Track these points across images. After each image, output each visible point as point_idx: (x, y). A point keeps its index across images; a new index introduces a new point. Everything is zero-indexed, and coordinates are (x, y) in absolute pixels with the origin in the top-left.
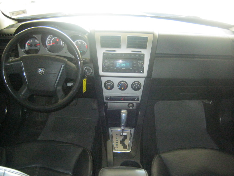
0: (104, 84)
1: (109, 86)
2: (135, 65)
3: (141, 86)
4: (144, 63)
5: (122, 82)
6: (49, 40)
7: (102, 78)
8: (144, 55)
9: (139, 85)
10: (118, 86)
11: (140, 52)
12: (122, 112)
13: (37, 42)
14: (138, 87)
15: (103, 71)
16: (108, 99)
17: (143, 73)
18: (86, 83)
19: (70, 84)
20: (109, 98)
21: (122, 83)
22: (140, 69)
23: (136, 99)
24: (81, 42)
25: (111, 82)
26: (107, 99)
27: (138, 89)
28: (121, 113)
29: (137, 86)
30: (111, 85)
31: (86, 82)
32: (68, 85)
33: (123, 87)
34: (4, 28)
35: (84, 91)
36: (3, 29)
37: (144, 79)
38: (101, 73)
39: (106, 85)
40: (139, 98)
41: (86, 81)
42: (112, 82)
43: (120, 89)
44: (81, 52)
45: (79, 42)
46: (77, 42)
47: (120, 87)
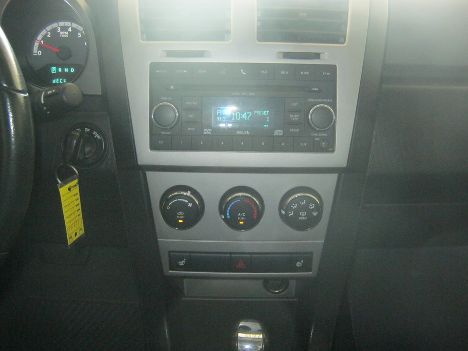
0: (161, 202)
1: (181, 213)
2: (295, 117)
3: (319, 208)
4: (334, 106)
5: (240, 194)
7: (150, 175)
8: (333, 69)
9: (312, 206)
10: (222, 211)
11: (317, 56)
12: (240, 335)
14: (309, 212)
15: (154, 146)
16: (182, 263)
17: (333, 151)
18: (79, 201)
20: (182, 260)
21: (239, 196)
22: (318, 132)
23: (299, 264)
24: (70, 30)
25: (189, 194)
26: (174, 266)
27: (312, 222)
28: (236, 339)
29: (306, 208)
30: (190, 205)
31: (78, 196)
33: (244, 214)
35: (74, 238)
37: (334, 177)
38: (145, 154)
39: (168, 208)
40: (312, 256)
41: (77, 190)
42: (194, 192)
43: (232, 223)
44: (72, 70)
45: (62, 30)
46: (54, 31)
47: (228, 217)
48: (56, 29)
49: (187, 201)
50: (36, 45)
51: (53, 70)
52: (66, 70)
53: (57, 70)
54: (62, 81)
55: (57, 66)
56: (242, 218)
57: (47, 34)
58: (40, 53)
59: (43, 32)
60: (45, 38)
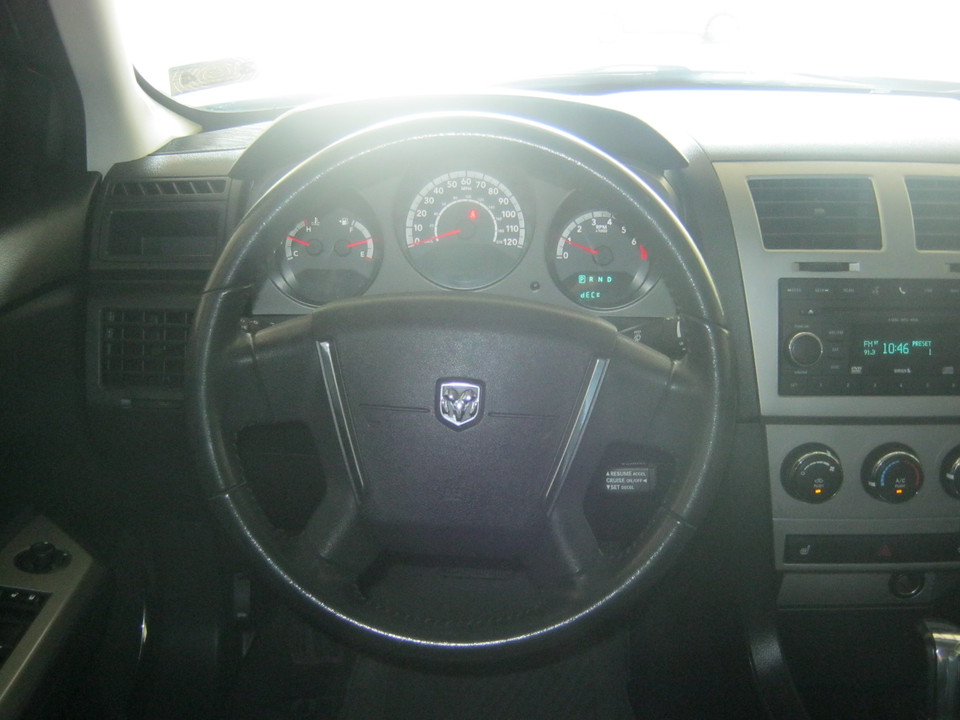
0: (779, 464)
1: (819, 480)
5: (896, 453)
6: (423, 213)
7: (770, 429)
13: (351, 230)
15: (784, 390)
16: (804, 551)
19: (626, 477)
20: (804, 547)
24: (609, 222)
25: (827, 454)
30: (832, 469)
32: (614, 488)
33: (903, 480)
34: (150, 152)
36: (143, 159)
38: (769, 399)
39: (801, 473)
42: (833, 453)
43: (885, 494)
44: (609, 279)
45: (598, 223)
46: (587, 224)
47: (883, 484)
48: (590, 221)
49: (828, 464)
50: (561, 243)
51: (582, 279)
52: (600, 279)
53: (587, 280)
54: (595, 295)
55: (588, 275)
56: (901, 486)
57: (576, 229)
58: (566, 255)
59: (571, 226)
60: (573, 233)
